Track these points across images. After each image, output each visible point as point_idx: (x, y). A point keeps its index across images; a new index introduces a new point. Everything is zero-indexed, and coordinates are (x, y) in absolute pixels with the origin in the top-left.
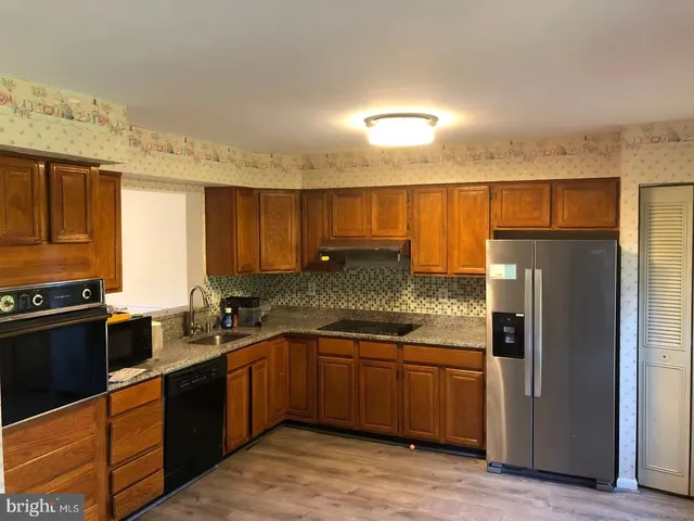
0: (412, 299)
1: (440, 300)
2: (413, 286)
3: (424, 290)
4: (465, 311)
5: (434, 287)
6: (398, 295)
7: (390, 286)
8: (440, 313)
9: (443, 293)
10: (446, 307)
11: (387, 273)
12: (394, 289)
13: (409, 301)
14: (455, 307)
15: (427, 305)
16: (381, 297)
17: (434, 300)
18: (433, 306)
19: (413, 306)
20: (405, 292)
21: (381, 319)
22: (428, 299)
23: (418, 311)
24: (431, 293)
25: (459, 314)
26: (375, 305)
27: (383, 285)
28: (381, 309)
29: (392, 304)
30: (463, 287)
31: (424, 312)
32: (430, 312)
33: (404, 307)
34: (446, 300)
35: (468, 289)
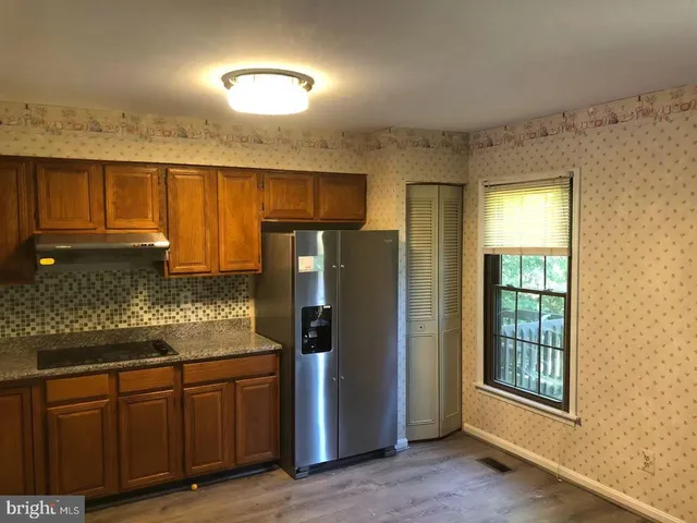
0: (146, 308)
1: (183, 306)
2: (145, 293)
3: (159, 296)
4: (212, 314)
5: (174, 291)
6: (124, 306)
7: (113, 296)
8: (182, 321)
9: (186, 297)
10: (189, 313)
11: (107, 278)
12: (120, 299)
13: (141, 312)
14: (200, 313)
15: (166, 314)
16: (99, 312)
17: (173, 307)
18: (173, 314)
19: (146, 317)
20: (136, 301)
21: (102, 342)
22: (166, 307)
23: (154, 323)
24: (170, 299)
25: (205, 319)
26: (91, 323)
27: (102, 295)
28: (99, 328)
29: (116, 318)
30: (209, 288)
31: (162, 323)
32: (170, 322)
33: (133, 321)
34: (189, 305)
35: (215, 289)
